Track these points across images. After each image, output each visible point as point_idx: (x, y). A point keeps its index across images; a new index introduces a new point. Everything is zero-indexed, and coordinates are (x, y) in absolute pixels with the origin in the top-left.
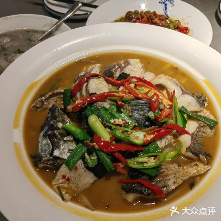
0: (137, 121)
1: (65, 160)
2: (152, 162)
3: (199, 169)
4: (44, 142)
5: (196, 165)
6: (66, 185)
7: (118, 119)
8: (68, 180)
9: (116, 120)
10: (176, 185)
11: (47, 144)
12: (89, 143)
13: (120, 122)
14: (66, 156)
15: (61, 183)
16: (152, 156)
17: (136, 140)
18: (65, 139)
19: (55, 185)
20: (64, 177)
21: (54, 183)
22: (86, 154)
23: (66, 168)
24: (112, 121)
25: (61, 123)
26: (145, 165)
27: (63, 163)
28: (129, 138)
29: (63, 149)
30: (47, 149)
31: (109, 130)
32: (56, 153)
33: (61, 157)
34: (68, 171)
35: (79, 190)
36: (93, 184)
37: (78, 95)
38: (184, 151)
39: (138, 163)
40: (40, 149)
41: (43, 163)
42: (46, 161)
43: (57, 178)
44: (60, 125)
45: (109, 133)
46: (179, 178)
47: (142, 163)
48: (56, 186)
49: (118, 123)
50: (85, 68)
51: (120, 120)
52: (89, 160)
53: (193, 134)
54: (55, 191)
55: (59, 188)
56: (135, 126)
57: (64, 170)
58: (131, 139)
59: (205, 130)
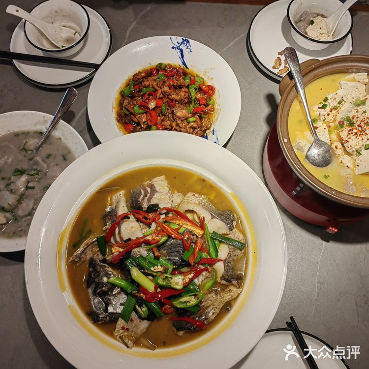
0: (174, 264)
1: (120, 313)
2: (193, 301)
3: (232, 294)
4: (96, 300)
5: (230, 291)
6: (126, 334)
7: (158, 266)
8: (127, 329)
9: (156, 267)
10: (215, 315)
11: (99, 302)
12: (137, 294)
13: (160, 269)
14: (119, 310)
15: (122, 333)
16: (193, 295)
17: (176, 286)
18: (114, 293)
19: (117, 335)
20: (123, 328)
21: (116, 334)
22: (137, 307)
23: (123, 321)
24: (152, 269)
25: (105, 276)
26: (188, 304)
27: (119, 317)
28: (170, 284)
29: (116, 304)
30: (101, 306)
31: (151, 278)
32: (111, 309)
33: (115, 312)
34: (125, 323)
35: (138, 336)
36: (148, 328)
37: (112, 240)
38: (219, 280)
39: (182, 303)
40: (93, 306)
41: (101, 320)
42: (103, 318)
43: (116, 330)
44: (105, 279)
45: (152, 281)
46: (216, 308)
47: (185, 302)
48: (118, 337)
49: (158, 270)
50: (109, 198)
51: (159, 267)
52: (141, 312)
53: (225, 260)
54: (119, 341)
55: (121, 337)
56: (174, 269)
57: (121, 322)
58: (172, 286)
59: (235, 253)
